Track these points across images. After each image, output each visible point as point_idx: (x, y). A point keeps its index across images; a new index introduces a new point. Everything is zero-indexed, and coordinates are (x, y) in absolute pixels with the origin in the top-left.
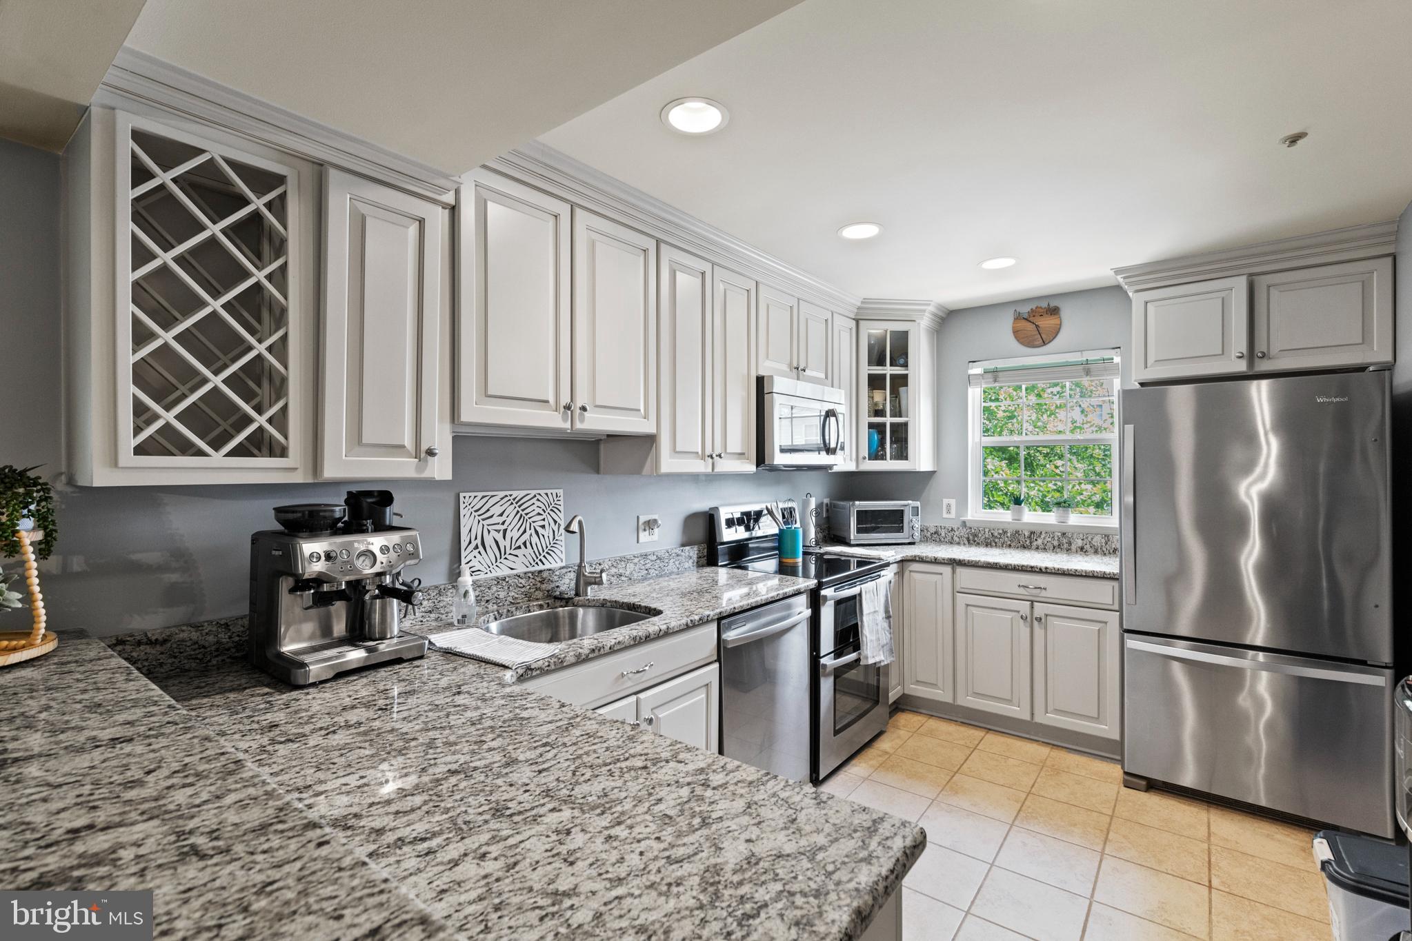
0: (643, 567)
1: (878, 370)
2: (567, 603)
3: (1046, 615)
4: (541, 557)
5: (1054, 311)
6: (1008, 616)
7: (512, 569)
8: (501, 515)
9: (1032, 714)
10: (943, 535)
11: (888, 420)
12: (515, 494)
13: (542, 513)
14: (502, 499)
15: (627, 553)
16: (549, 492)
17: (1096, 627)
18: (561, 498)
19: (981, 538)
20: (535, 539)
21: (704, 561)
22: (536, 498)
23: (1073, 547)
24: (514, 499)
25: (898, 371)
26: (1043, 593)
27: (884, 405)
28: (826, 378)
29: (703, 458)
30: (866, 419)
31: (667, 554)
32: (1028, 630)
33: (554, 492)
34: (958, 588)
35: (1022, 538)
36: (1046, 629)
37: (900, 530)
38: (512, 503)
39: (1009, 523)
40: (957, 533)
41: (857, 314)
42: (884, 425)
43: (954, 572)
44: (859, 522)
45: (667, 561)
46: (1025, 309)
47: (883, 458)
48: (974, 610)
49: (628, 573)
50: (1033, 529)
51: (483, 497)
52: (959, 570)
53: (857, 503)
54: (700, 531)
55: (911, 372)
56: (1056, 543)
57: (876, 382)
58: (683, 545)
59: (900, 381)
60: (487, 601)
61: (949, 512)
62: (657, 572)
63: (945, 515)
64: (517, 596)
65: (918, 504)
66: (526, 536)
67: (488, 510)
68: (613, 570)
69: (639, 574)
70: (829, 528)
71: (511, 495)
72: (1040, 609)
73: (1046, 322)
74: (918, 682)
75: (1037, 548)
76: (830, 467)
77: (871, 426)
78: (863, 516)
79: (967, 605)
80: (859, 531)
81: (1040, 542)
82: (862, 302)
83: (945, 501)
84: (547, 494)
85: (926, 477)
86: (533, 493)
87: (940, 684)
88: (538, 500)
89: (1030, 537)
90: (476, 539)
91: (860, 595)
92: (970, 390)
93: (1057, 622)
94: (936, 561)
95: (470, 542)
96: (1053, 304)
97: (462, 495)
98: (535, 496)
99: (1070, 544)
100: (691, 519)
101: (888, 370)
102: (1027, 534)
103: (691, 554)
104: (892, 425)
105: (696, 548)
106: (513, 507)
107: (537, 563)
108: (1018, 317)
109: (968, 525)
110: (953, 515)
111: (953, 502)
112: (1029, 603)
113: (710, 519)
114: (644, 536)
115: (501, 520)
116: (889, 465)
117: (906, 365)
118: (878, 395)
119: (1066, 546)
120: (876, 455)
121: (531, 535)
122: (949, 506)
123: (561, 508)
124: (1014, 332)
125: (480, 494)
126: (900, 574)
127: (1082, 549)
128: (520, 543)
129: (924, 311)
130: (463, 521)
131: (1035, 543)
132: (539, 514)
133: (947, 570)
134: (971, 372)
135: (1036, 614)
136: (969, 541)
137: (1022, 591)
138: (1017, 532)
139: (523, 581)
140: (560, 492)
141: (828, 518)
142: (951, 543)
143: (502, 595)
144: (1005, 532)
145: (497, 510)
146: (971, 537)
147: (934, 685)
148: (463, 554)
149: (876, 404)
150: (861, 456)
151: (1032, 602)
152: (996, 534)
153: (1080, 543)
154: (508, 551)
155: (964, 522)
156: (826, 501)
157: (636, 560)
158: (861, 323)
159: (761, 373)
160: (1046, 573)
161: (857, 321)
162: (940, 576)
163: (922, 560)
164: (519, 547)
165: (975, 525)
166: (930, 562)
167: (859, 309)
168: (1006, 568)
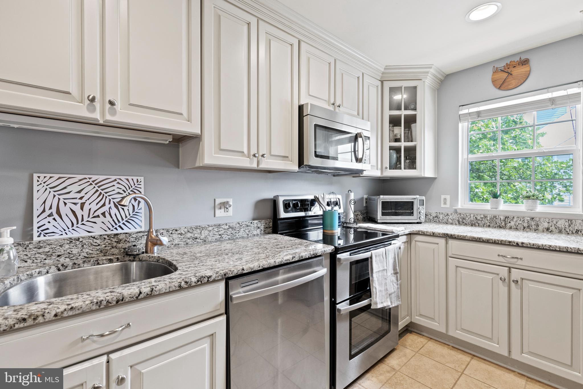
0: (217, 233)
1: (396, 113)
2: (134, 258)
3: (522, 279)
4: (121, 224)
5: (525, 62)
6: (490, 277)
7: (89, 232)
8: (79, 192)
9: (510, 352)
10: (441, 218)
11: (403, 144)
12: (94, 177)
13: (123, 192)
14: (80, 180)
15: (203, 224)
16: (130, 178)
17: (569, 292)
18: (142, 183)
19: (468, 220)
20: (114, 211)
21: (270, 230)
22: (116, 182)
23: (540, 228)
24: (93, 182)
25: (410, 112)
26: (519, 262)
27: (401, 135)
28: (358, 114)
29: (249, 157)
30: (388, 144)
31: (238, 225)
32: (506, 289)
33: (135, 178)
34: (450, 254)
35: (498, 221)
36: (522, 289)
37: (412, 214)
38: (91, 184)
39: (488, 210)
40: (451, 217)
41: (382, 77)
42: (400, 147)
43: (447, 243)
44: (383, 208)
45: (238, 229)
46: (502, 64)
47: (399, 168)
48: (463, 271)
49: (202, 237)
50: (507, 214)
51: (59, 178)
52: (451, 242)
53: (382, 196)
54: (269, 212)
55: (418, 113)
56: (526, 225)
57: (395, 122)
58: (254, 219)
59: (411, 120)
60: (59, 256)
61: (445, 203)
62: (229, 237)
63: (443, 206)
64: (91, 252)
65: (424, 198)
66: (105, 209)
67: (65, 188)
68: (189, 235)
69: (213, 238)
70: (367, 213)
71: (90, 178)
72: (516, 274)
73: (519, 71)
74: (421, 315)
75: (511, 228)
77: (391, 148)
78: (385, 205)
79: (457, 267)
80: (383, 214)
81: (512, 223)
82: (385, 69)
83: (443, 197)
84: (128, 180)
85: (431, 180)
86: (114, 178)
87: (437, 318)
88: (118, 183)
89: (505, 220)
90: (51, 208)
91: (371, 258)
92: (460, 125)
93: (532, 285)
94: (433, 235)
95: (44, 211)
96: (523, 58)
97: (35, 176)
98: (115, 180)
99: (538, 225)
100: (260, 204)
101: (403, 113)
102: (502, 218)
103: (259, 226)
104: (405, 147)
105: (263, 221)
106: (92, 187)
107: (116, 228)
108: (496, 71)
109: (458, 211)
110: (448, 205)
111: (448, 197)
112: (507, 268)
113: (274, 202)
114: (220, 213)
115: (79, 196)
116: (403, 173)
117: (415, 109)
118: (396, 130)
119: (534, 227)
120: (395, 166)
121: (110, 208)
122: (445, 199)
123: (142, 190)
124: (493, 82)
125: (57, 176)
126: (409, 242)
127: (548, 229)
128: (99, 213)
129: (428, 72)
130: (36, 195)
131: (509, 225)
132: (119, 193)
133: (442, 241)
134: (461, 112)
135: (513, 278)
136: (459, 222)
137: (501, 259)
138: (495, 217)
139: (98, 241)
140: (142, 178)
141: (366, 207)
142: (447, 223)
143: (75, 251)
144: (486, 217)
145: (76, 188)
146: (461, 220)
147: (433, 319)
148: (35, 220)
149: (396, 135)
150: (384, 167)
151: (510, 268)
152: (479, 218)
153: (546, 225)
154: (86, 218)
155: (456, 211)
156: (365, 196)
157: (210, 228)
158: (385, 83)
159: (302, 103)
160: (523, 247)
161: (382, 82)
162: (437, 245)
163: (424, 234)
164: (98, 216)
165: (463, 212)
166: (430, 235)
167: (383, 73)
168: (487, 242)
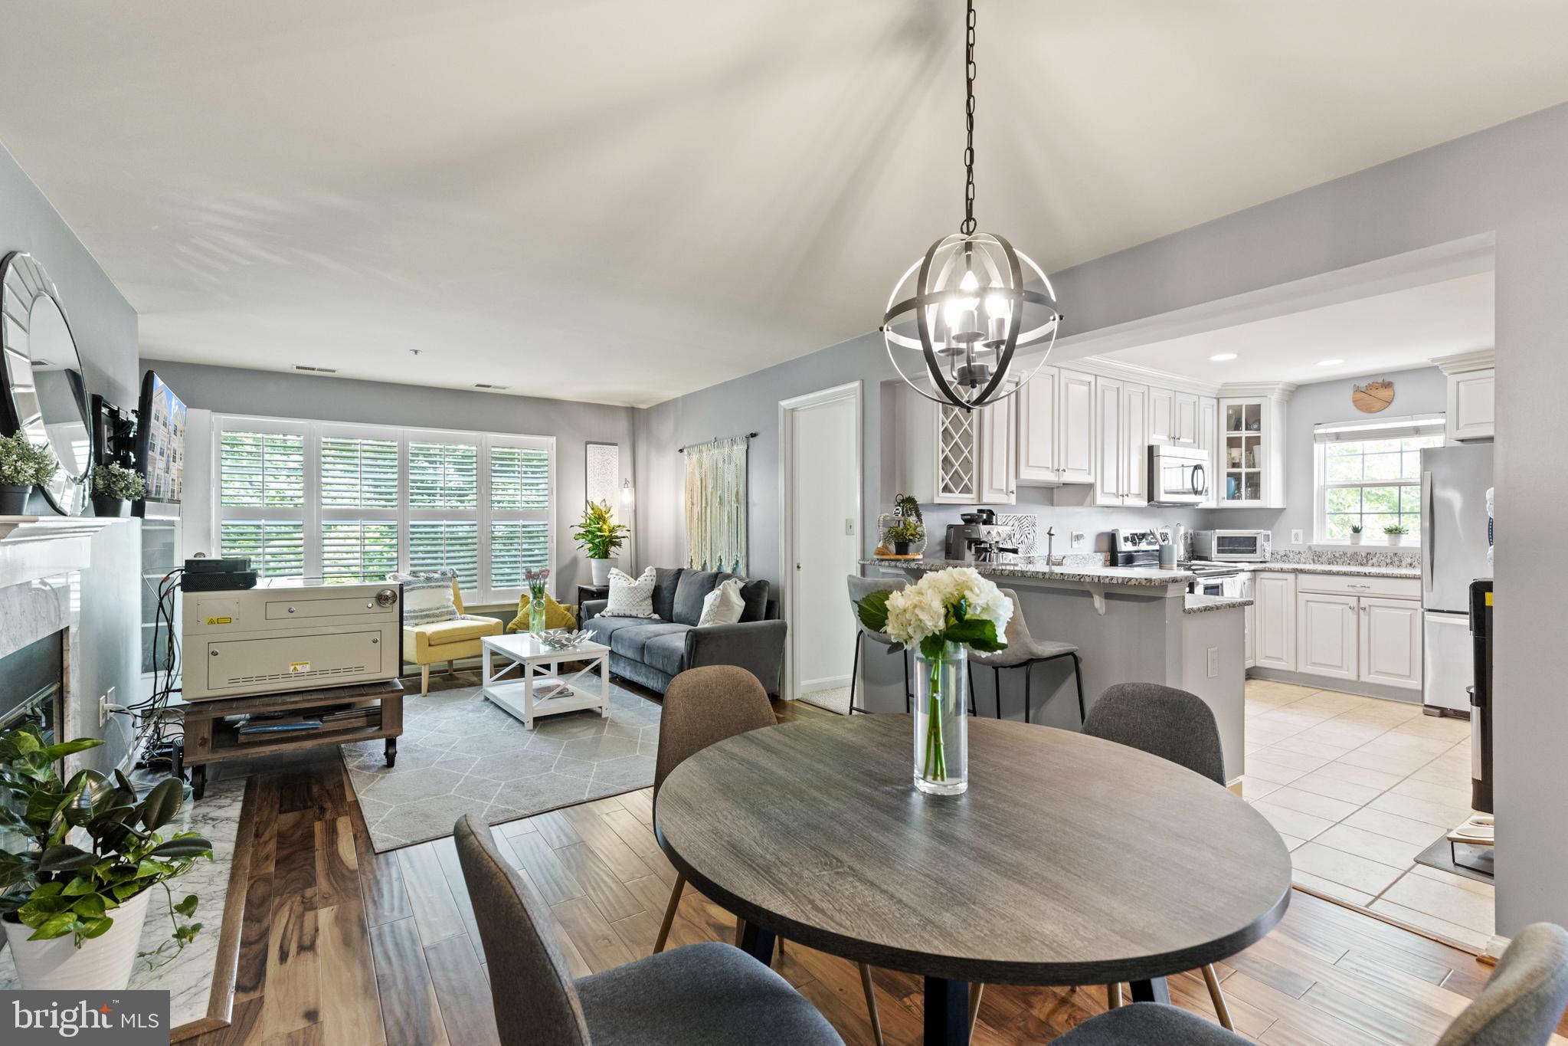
1: (1235, 434)
3: (1370, 606)
5: (1388, 385)
6: (1340, 607)
9: (1359, 676)
10: (1291, 557)
11: (1244, 470)
12: (1018, 515)
17: (1408, 613)
19: (1325, 559)
21: (1108, 563)
23: (1403, 564)
24: (1017, 518)
25: (1252, 434)
26: (1367, 590)
27: (1240, 459)
28: (1194, 442)
29: (1117, 497)
30: (1225, 470)
31: (1088, 555)
32: (1356, 616)
34: (1299, 589)
35: (1359, 558)
36: (1369, 615)
37: (1254, 551)
39: (1349, 546)
40: (1303, 554)
41: (1218, 394)
42: (1240, 474)
43: (1296, 578)
44: (1219, 545)
45: (1087, 558)
46: (1363, 384)
47: (1239, 498)
48: (1312, 605)
50: (1369, 551)
52: (1301, 577)
53: (1217, 531)
54: (1105, 545)
55: (1262, 434)
56: (1389, 561)
57: (1233, 443)
58: (1096, 552)
59: (1253, 442)
61: (1296, 540)
65: (1269, 532)
70: (1193, 552)
71: (1016, 516)
72: (1364, 602)
73: (1384, 393)
74: (1267, 657)
75: (1373, 565)
76: (1197, 504)
77: (1229, 475)
78: (1222, 540)
79: (1307, 601)
80: (1219, 551)
81: (1375, 560)
82: (1222, 386)
83: (1294, 531)
84: (1030, 516)
85: (1278, 512)
87: (1285, 658)
88: (1027, 519)
89: (1366, 557)
92: (1316, 446)
93: (1378, 610)
94: (1282, 571)
96: (1388, 379)
99: (1401, 561)
100: (1100, 536)
101: (1244, 434)
102: (1364, 555)
103: (1101, 558)
104: (1247, 474)
105: (1104, 554)
106: (1017, 522)
108: (1357, 390)
109: (1313, 548)
110: (1300, 542)
111: (1300, 532)
112: (1356, 598)
113: (1112, 537)
116: (1244, 503)
117: (1259, 429)
118: (1235, 452)
119: (1397, 563)
120: (1234, 495)
122: (1297, 535)
124: (1354, 401)
126: (1253, 580)
127: (1411, 565)
129: (1274, 389)
131: (1370, 562)
133: (1292, 576)
134: (1316, 432)
135: (1362, 605)
136: (1314, 561)
137: (1351, 589)
138: (1356, 553)
141: (1192, 544)
142: (1298, 561)
144: (1345, 554)
145: (1011, 523)
146: (1316, 558)
147: (1280, 659)
149: (1233, 459)
150: (1221, 497)
151: (1359, 597)
152: (1337, 555)
153: (1409, 561)
155: (1310, 548)
156: (1191, 531)
157: (1072, 558)
158: (1221, 400)
159: (1151, 443)
160: (1370, 576)
161: (1218, 399)
162: (1285, 581)
163: (1271, 570)
165: (1319, 549)
166: (1278, 571)
167: (1219, 390)
168: (1338, 574)
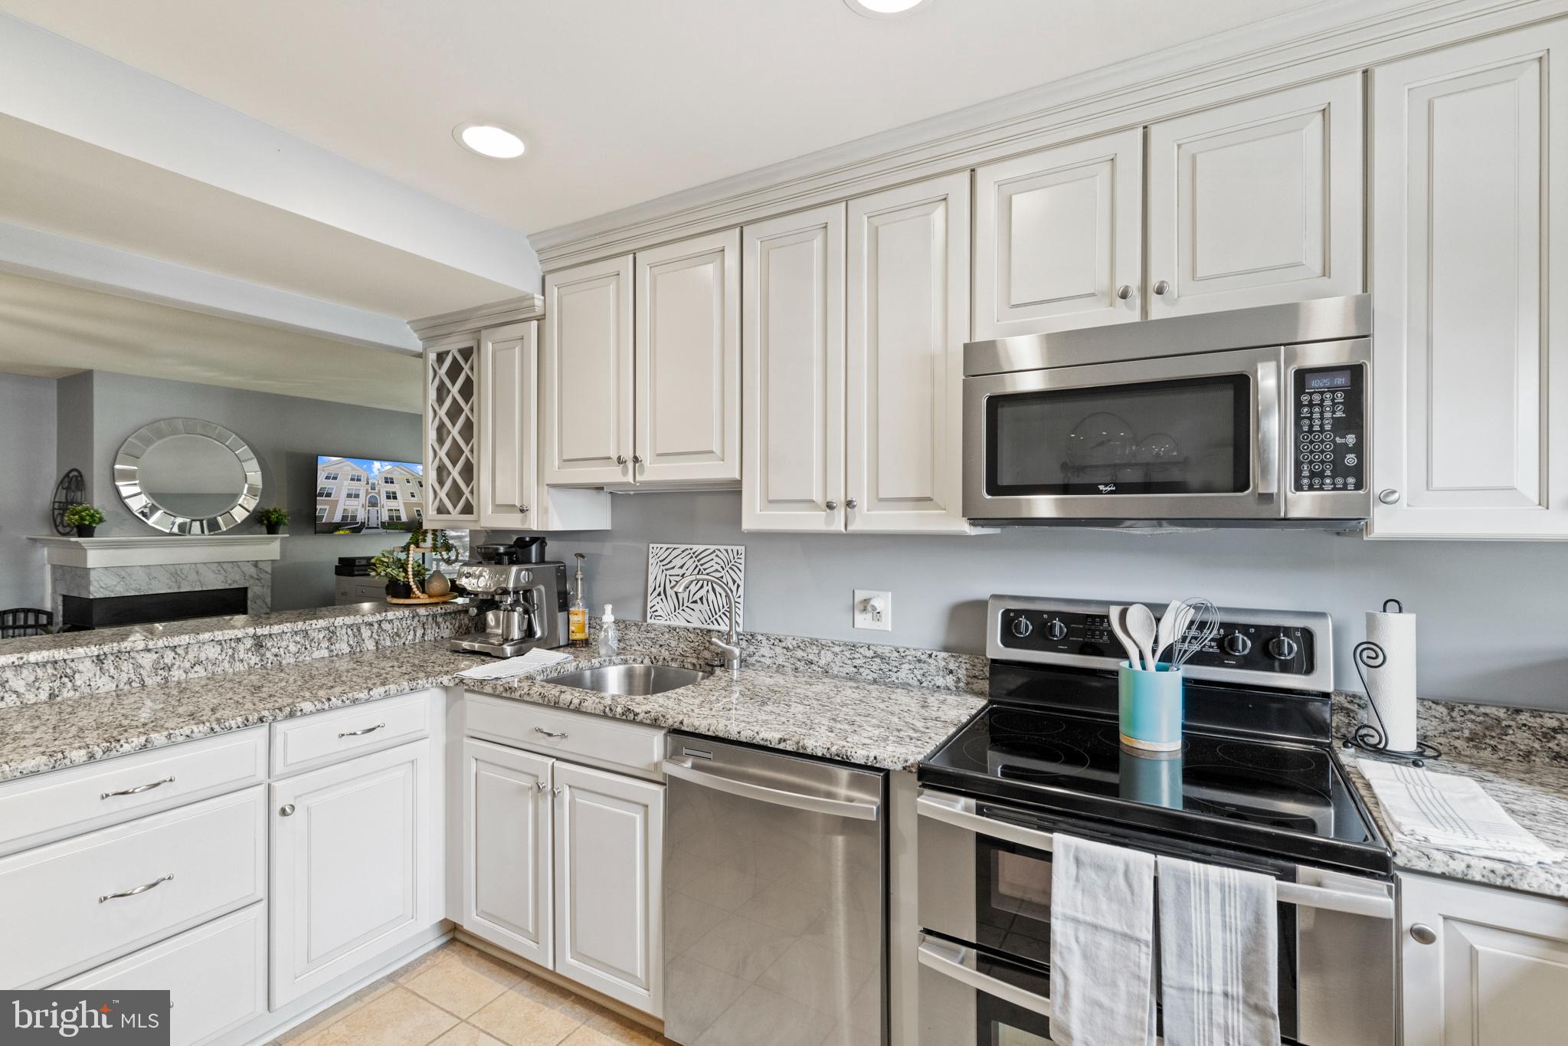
0: (849, 662)
4: (717, 617)
7: (688, 622)
8: (681, 567)
12: (695, 547)
13: (721, 570)
14: (683, 552)
15: (825, 636)
16: (729, 548)
18: (743, 556)
20: (711, 596)
21: (984, 684)
22: (715, 554)
24: (694, 554)
31: (896, 654)
33: (735, 548)
38: (692, 557)
45: (895, 663)
49: (822, 662)
51: (667, 549)
58: (945, 649)
60: (661, 646)
62: (875, 676)
64: (686, 649)
66: (703, 592)
67: (671, 561)
68: (799, 654)
69: (841, 669)
71: (691, 549)
84: (727, 551)
86: (713, 548)
88: (717, 556)
90: (660, 586)
95: (655, 589)
97: (651, 545)
98: (714, 551)
100: (965, 611)
105: (964, 658)
106: (692, 560)
107: (712, 622)
114: (862, 620)
115: (681, 572)
121: (708, 591)
123: (742, 567)
125: (665, 546)
128: (697, 597)
130: (651, 569)
132: (717, 571)
139: (692, 636)
140: (742, 549)
143: (673, 644)
145: (678, 562)
148: (649, 599)
154: (686, 604)
157: (837, 649)
164: (695, 602)
